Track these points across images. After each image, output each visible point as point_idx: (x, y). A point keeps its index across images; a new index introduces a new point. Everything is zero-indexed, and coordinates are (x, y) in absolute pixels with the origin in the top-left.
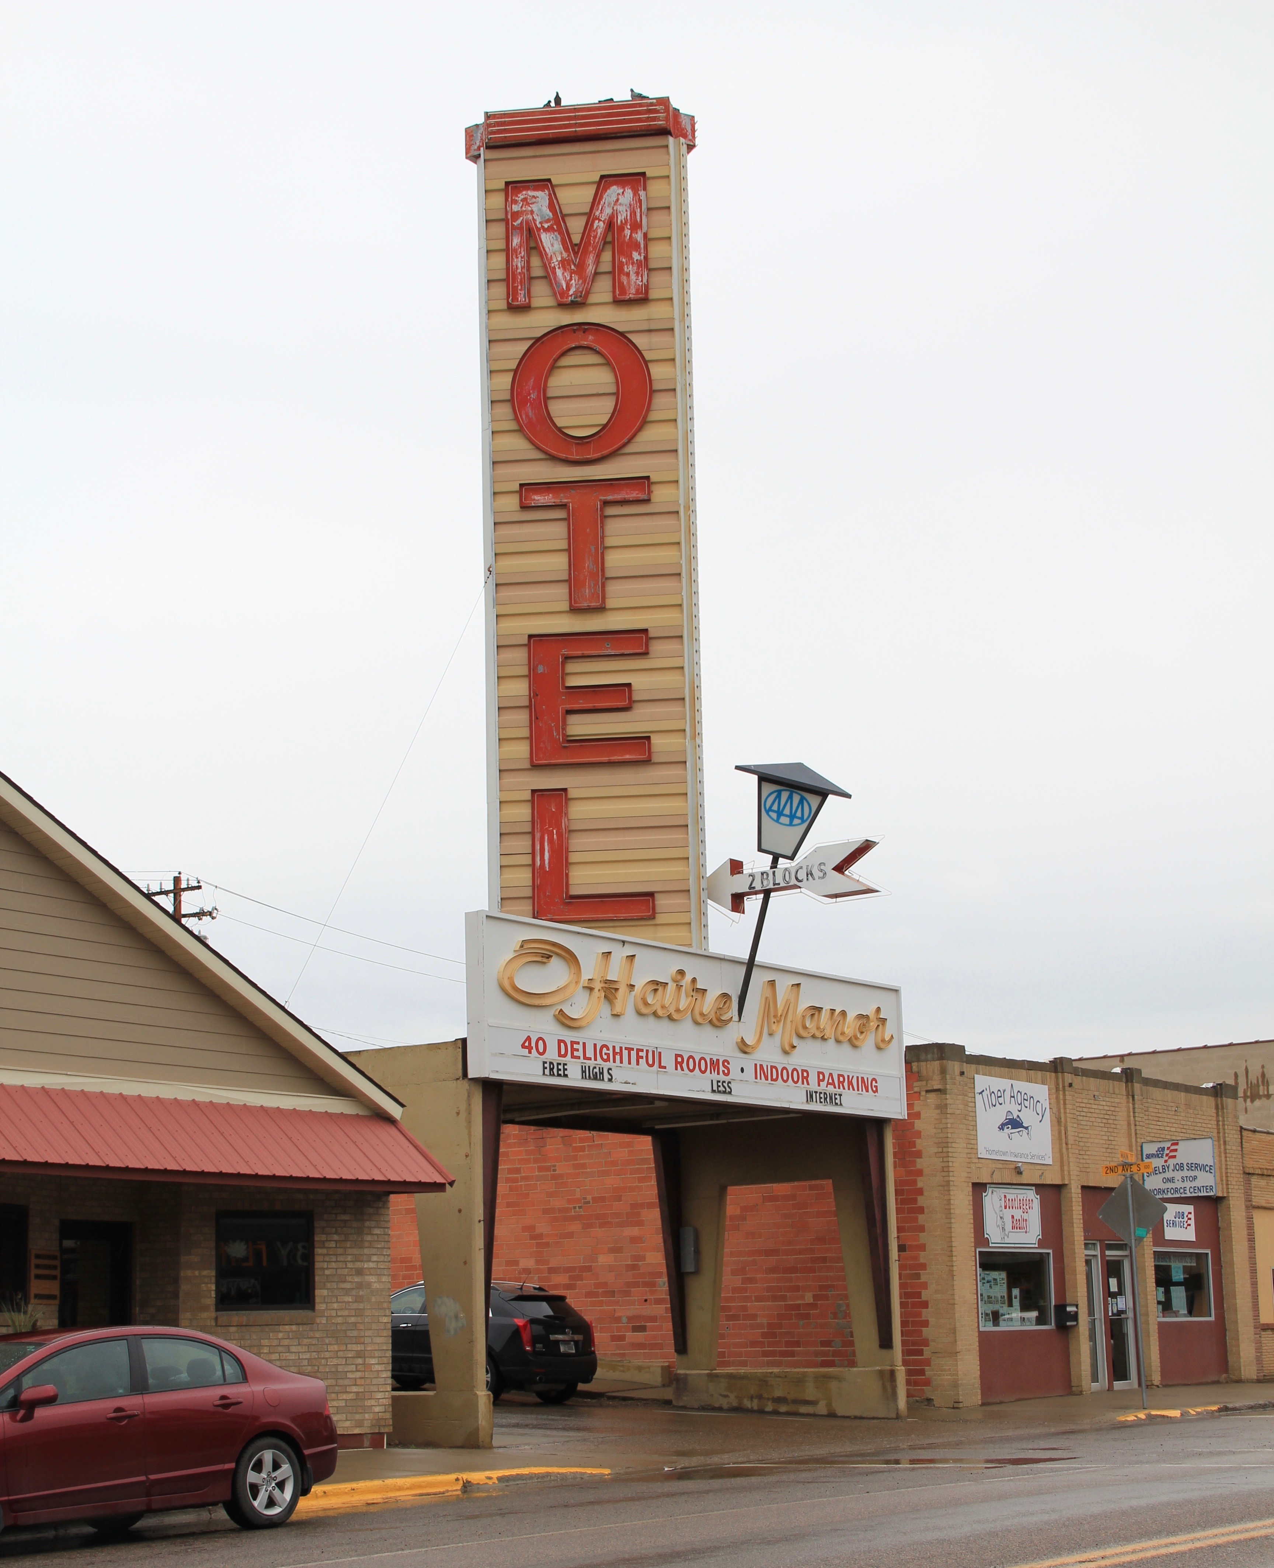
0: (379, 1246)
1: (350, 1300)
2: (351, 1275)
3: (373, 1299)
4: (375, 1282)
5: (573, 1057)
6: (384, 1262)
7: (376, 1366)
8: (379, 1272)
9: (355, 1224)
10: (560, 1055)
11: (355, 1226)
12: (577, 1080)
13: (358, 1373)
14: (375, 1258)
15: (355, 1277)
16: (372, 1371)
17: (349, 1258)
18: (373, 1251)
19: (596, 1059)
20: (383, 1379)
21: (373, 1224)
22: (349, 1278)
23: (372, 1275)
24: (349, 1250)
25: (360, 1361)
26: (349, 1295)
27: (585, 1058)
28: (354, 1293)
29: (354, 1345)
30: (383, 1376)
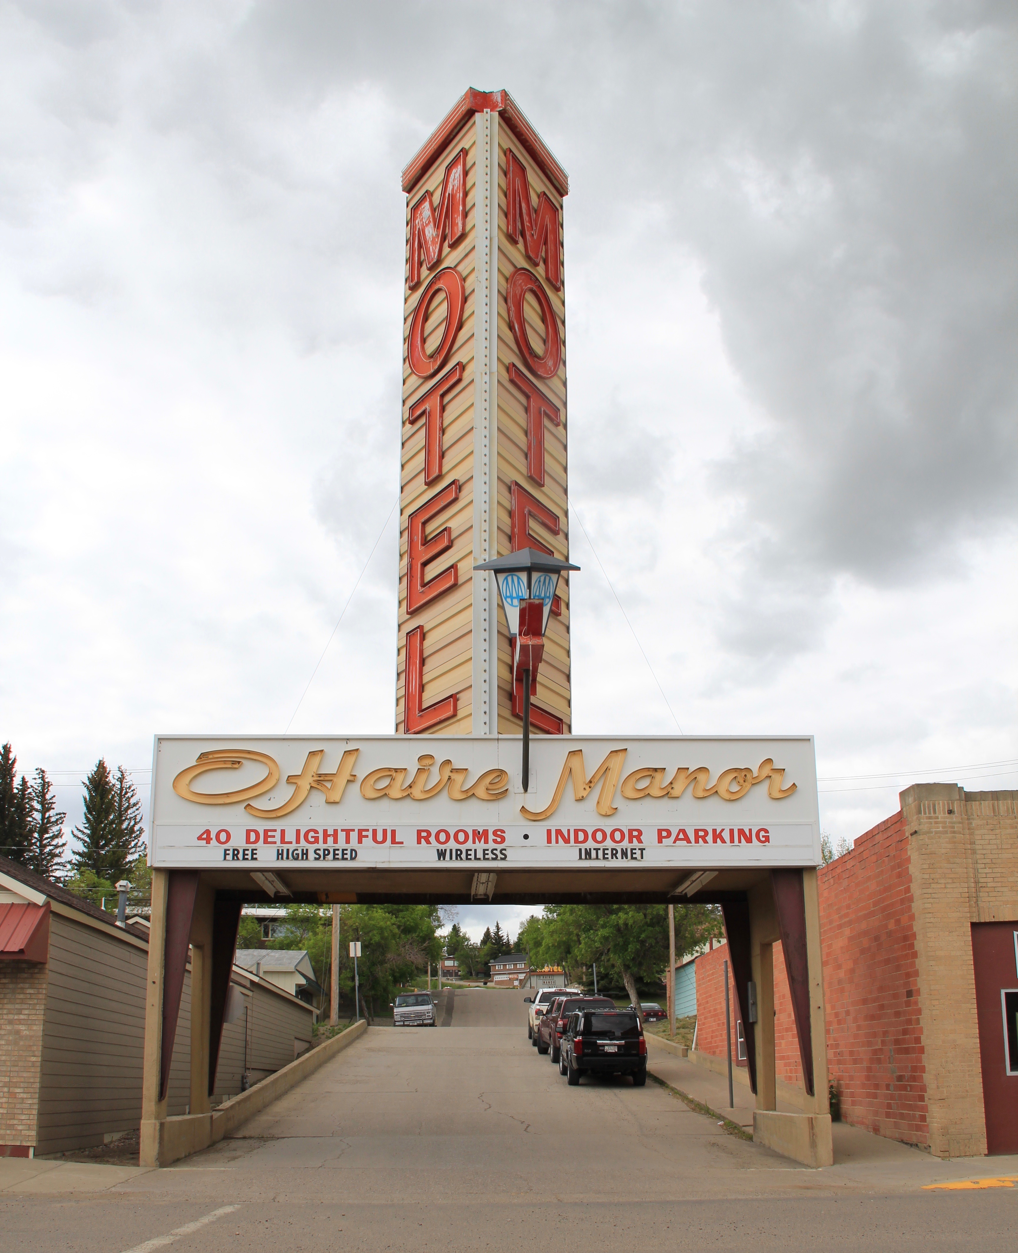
0: (31, 1003)
1: (4, 1043)
2: (5, 1024)
3: (22, 1043)
4: (25, 1030)
5: (266, 842)
6: (36, 1014)
7: (22, 1094)
8: (29, 1022)
9: (11, 986)
10: (248, 841)
11: (11, 987)
12: (273, 862)
13: (4, 1099)
14: (26, 1012)
15: (7, 1026)
16: (15, 1098)
17: (5, 1011)
18: (26, 1006)
19: (298, 841)
20: (28, 1105)
21: (27, 985)
22: (3, 1027)
23: (23, 1024)
24: (6, 1005)
25: (6, 1089)
26: (3, 1040)
27: (283, 841)
28: (6, 1038)
29: (3, 1078)
30: (29, 1102)
